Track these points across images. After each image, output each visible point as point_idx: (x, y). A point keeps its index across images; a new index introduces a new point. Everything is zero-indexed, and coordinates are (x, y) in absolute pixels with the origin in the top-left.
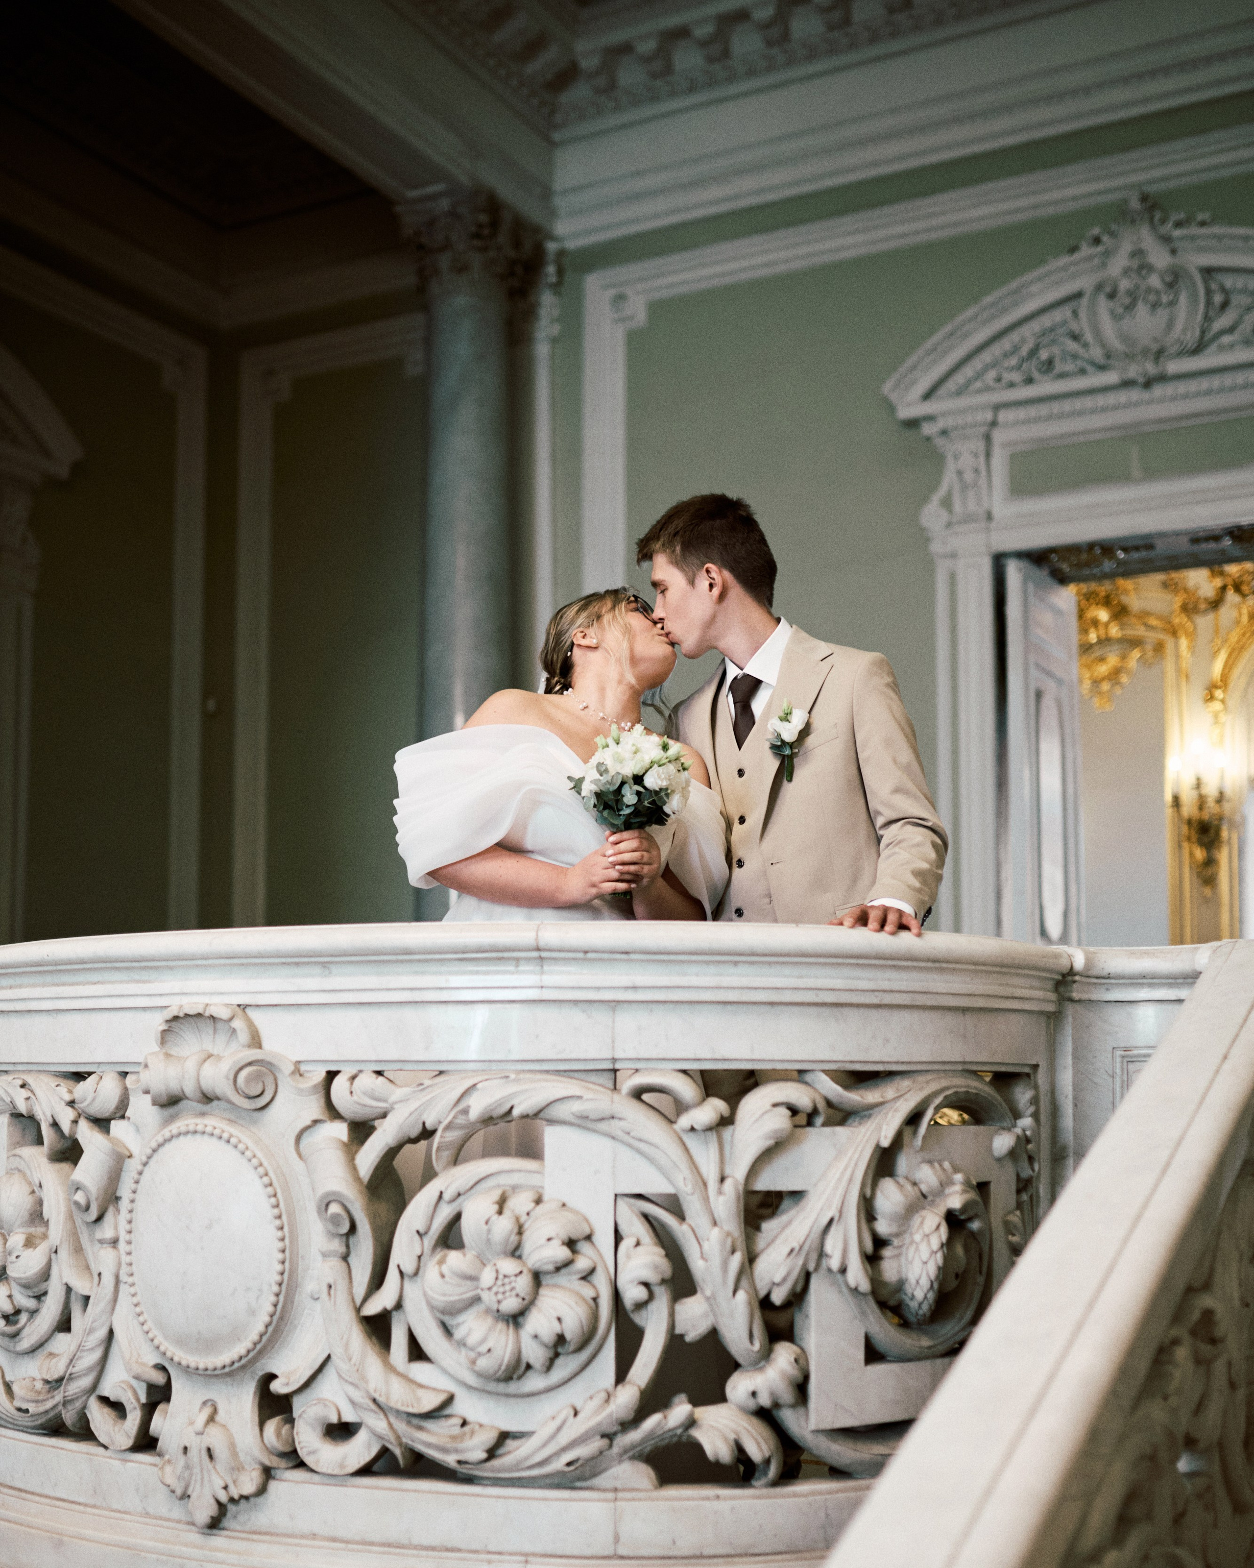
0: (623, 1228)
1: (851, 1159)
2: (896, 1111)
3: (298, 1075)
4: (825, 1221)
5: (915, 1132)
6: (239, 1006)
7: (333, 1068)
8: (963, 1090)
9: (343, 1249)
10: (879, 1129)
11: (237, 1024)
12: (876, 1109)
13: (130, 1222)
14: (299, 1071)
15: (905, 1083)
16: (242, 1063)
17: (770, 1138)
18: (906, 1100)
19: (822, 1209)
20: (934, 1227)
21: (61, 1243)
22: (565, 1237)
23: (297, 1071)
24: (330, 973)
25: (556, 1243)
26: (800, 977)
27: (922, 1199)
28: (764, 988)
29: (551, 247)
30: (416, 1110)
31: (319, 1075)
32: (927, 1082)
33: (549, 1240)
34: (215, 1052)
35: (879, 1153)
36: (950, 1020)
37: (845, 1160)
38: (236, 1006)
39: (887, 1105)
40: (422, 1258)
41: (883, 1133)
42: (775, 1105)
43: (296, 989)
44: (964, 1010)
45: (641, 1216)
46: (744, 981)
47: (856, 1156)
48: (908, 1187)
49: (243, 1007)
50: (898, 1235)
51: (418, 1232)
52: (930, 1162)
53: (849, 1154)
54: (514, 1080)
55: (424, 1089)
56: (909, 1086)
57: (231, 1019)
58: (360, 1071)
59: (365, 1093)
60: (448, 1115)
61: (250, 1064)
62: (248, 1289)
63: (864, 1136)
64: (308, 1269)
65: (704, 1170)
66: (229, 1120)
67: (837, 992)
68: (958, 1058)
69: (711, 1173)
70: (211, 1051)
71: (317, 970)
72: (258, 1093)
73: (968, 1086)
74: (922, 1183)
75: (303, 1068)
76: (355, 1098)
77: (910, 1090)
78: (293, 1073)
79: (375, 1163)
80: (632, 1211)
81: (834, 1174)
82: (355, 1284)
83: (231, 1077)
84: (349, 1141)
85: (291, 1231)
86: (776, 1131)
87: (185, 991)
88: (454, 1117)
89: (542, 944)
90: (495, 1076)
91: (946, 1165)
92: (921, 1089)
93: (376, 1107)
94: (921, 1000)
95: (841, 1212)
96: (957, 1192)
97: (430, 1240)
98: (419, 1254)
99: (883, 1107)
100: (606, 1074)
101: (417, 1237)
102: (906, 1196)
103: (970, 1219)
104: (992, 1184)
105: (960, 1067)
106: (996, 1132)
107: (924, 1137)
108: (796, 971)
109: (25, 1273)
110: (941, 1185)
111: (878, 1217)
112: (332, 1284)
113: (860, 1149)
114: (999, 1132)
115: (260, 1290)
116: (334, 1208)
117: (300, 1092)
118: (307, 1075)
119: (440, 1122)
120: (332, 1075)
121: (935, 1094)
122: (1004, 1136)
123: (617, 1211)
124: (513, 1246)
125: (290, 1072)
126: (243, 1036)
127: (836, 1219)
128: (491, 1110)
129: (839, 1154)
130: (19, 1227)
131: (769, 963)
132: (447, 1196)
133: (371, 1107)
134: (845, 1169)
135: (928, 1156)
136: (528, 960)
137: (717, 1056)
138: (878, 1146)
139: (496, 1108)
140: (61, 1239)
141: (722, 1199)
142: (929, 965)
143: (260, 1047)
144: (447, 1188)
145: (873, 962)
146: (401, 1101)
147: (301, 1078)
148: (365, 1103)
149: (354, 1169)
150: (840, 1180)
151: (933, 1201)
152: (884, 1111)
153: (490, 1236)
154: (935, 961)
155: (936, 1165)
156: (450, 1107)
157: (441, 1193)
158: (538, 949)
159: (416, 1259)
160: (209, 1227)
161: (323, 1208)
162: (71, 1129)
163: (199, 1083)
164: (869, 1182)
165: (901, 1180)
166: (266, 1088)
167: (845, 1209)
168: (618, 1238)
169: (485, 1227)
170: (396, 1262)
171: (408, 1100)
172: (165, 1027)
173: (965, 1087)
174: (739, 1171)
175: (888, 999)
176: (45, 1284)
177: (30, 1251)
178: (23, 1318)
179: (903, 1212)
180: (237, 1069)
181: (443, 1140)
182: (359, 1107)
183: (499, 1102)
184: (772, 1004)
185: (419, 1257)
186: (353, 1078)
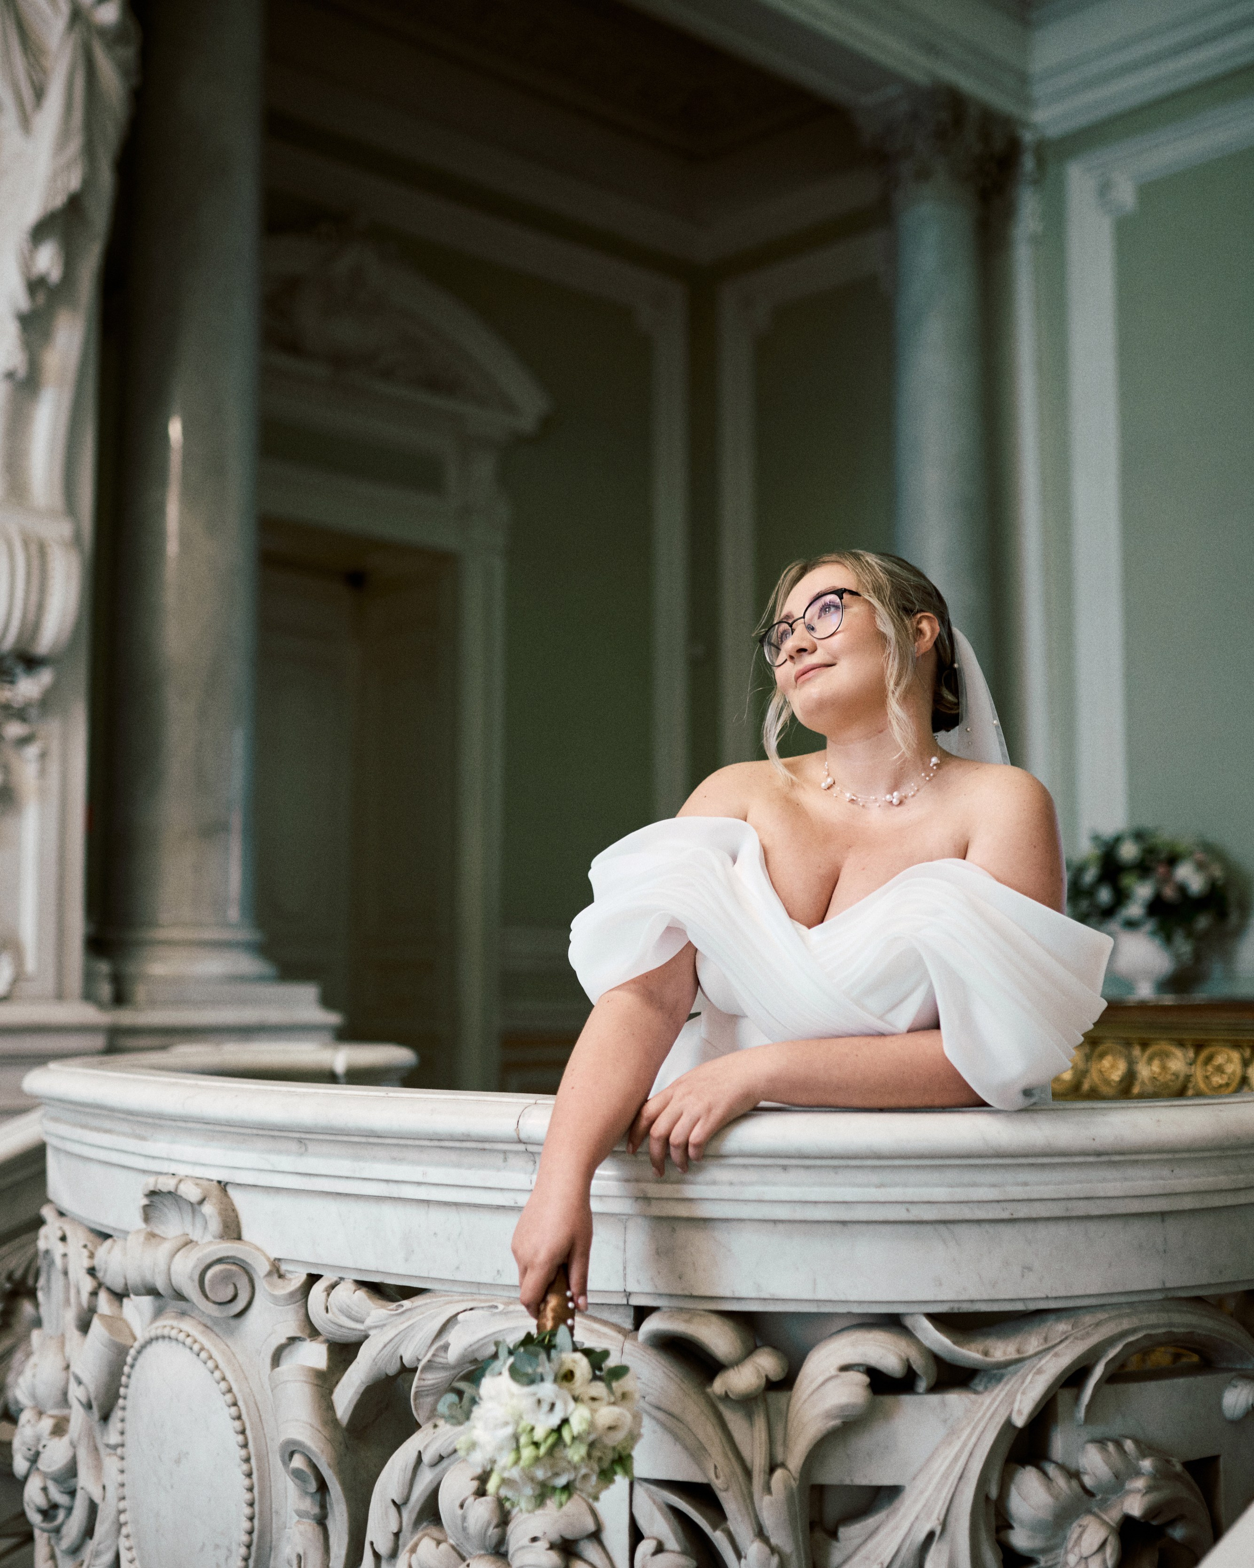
0: (643, 1524)
1: (965, 1444)
2: (1040, 1372)
3: (276, 1276)
4: (922, 1536)
5: (1077, 1398)
6: (219, 1182)
7: (315, 1271)
8: (1163, 1330)
9: (316, 1510)
10: (1011, 1398)
11: (208, 1209)
12: (1011, 1368)
13: (122, 1433)
14: (278, 1271)
15: (1062, 1327)
16: (209, 1261)
17: (835, 1417)
18: (1056, 1355)
19: (917, 1518)
20: (1095, 1547)
21: (79, 1438)
22: (554, 1536)
23: (277, 1271)
24: (306, 1150)
25: (543, 1545)
26: (882, 1185)
27: (1085, 1497)
28: (825, 1202)
29: (1028, 137)
30: (391, 1341)
31: (298, 1279)
32: (1098, 1325)
33: (534, 1539)
34: (195, 1238)
35: (1010, 1437)
36: (1137, 1229)
37: (957, 1445)
38: (215, 1183)
39: (1027, 1362)
40: (401, 1535)
41: (1016, 1406)
42: (845, 1368)
43: (270, 1167)
44: (1163, 1215)
45: (666, 1509)
46: (797, 1193)
47: (974, 1439)
48: (1061, 1481)
49: (223, 1186)
50: (1044, 1551)
51: (394, 1502)
52: (1101, 1442)
53: (964, 1437)
54: (501, 1313)
55: (403, 1313)
56: (1064, 1333)
57: (201, 1202)
58: (342, 1279)
59: (341, 1311)
60: (427, 1351)
61: (220, 1261)
62: (217, 1547)
63: (988, 1408)
64: (285, 1528)
65: (746, 1453)
66: (205, 1326)
67: (939, 1206)
68: (1157, 1285)
69: (758, 1461)
70: (191, 1237)
71: (294, 1146)
72: (229, 1298)
73: (1171, 1325)
74: (1085, 1473)
75: (284, 1267)
76: (330, 1315)
77: (1066, 1338)
78: (269, 1274)
79: (354, 1402)
80: (654, 1502)
81: (940, 1465)
82: (332, 1555)
83: (196, 1277)
84: (329, 1367)
85: (261, 1478)
86: (843, 1408)
87: (172, 1157)
88: (434, 1355)
89: (523, 1136)
90: (483, 1305)
91: (1129, 1445)
92: (1082, 1338)
93: (354, 1329)
94: (1081, 1209)
95: (944, 1524)
96: (1139, 1491)
97: (409, 1515)
98: (395, 1531)
99: (1019, 1365)
100: (621, 1310)
101: (393, 1510)
102: (1056, 1498)
103: (1172, 1523)
104: (1221, 1460)
105: (1159, 1296)
106: (1229, 1383)
107: (1089, 1407)
108: (875, 1178)
109: (49, 1467)
110: (1117, 1476)
111: (1015, 1525)
112: (302, 1553)
113: (980, 1429)
114: (1234, 1382)
115: (229, 1550)
116: (298, 1462)
117: (275, 1299)
118: (288, 1276)
119: (419, 1360)
120: (313, 1279)
121: (1110, 1342)
122: (1238, 1390)
123: (634, 1503)
124: (494, 1541)
125: (266, 1273)
126: (215, 1225)
127: (938, 1533)
128: (473, 1352)
129: (953, 1433)
130: (52, 1408)
131: (835, 1167)
132: (426, 1459)
133: (349, 1328)
134: (956, 1459)
135: (1099, 1430)
136: (517, 1153)
137: (764, 1295)
138: (1008, 1424)
139: (478, 1350)
140: (80, 1434)
141: (767, 1499)
142: (1091, 1159)
143: (239, 1238)
144: (426, 1447)
145: (994, 1161)
146: (376, 1327)
147: (280, 1281)
148: (341, 1323)
149: (330, 1407)
150: (945, 1476)
151: (1104, 1501)
152: (1022, 1371)
153: (465, 1524)
154: (1099, 1154)
155: (1111, 1447)
156: (430, 1341)
157: (420, 1452)
158: (520, 1141)
159: (391, 1537)
160: (178, 1461)
161: (287, 1457)
162: (90, 1302)
163: (170, 1280)
164: (995, 1477)
165: (1051, 1470)
166: (239, 1292)
167: (951, 1519)
168: (636, 1536)
169: (460, 1512)
170: (370, 1540)
171: (384, 1325)
172: (145, 1201)
173: (1164, 1325)
174: (795, 1460)
175: (1023, 1211)
176: (74, 1480)
177: (56, 1440)
178: (61, 1514)
179: (1050, 1518)
180: (202, 1266)
181: (422, 1383)
182: (336, 1327)
183: (481, 1342)
184: (844, 1223)
185: (397, 1535)
186: (333, 1286)
